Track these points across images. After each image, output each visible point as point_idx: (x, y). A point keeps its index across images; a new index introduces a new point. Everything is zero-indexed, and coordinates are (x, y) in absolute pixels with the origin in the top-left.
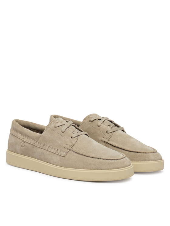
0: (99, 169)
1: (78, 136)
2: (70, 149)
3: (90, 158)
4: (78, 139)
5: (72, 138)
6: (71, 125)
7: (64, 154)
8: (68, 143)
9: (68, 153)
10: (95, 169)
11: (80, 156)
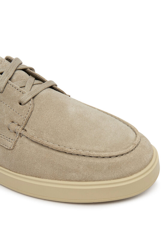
0: (90, 181)
1: (33, 98)
2: (20, 134)
3: (66, 156)
4: (34, 104)
5: (20, 104)
6: (16, 70)
7: (10, 145)
8: (15, 119)
9: (16, 141)
10: (80, 181)
11: (43, 149)
